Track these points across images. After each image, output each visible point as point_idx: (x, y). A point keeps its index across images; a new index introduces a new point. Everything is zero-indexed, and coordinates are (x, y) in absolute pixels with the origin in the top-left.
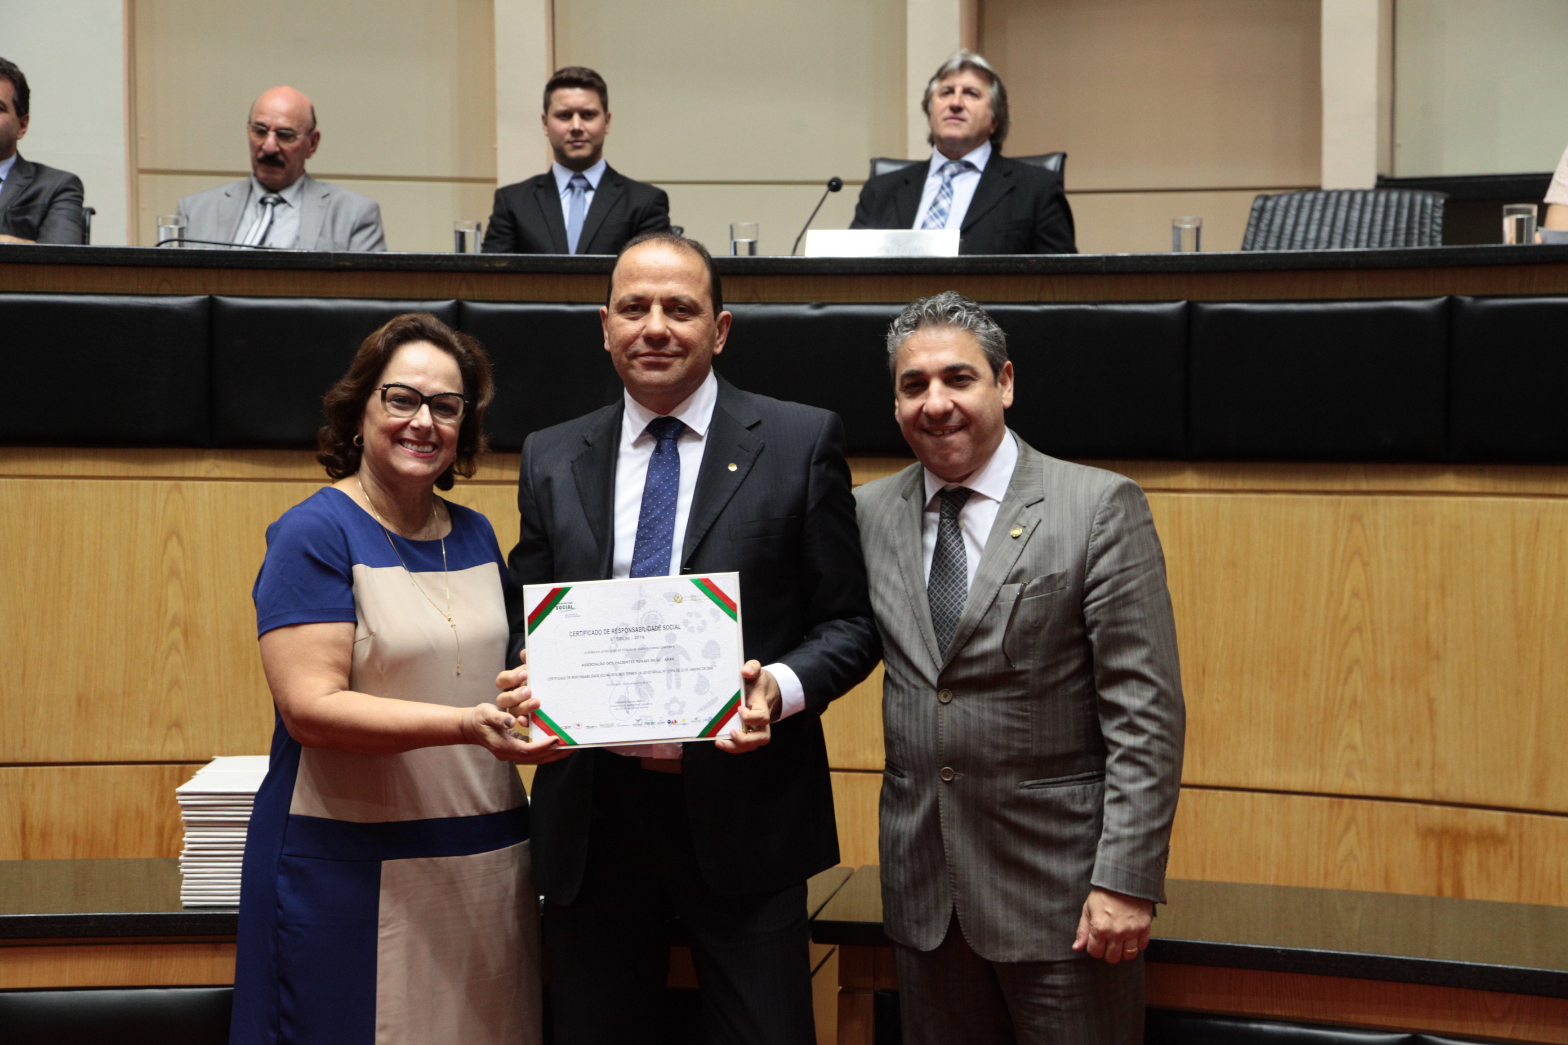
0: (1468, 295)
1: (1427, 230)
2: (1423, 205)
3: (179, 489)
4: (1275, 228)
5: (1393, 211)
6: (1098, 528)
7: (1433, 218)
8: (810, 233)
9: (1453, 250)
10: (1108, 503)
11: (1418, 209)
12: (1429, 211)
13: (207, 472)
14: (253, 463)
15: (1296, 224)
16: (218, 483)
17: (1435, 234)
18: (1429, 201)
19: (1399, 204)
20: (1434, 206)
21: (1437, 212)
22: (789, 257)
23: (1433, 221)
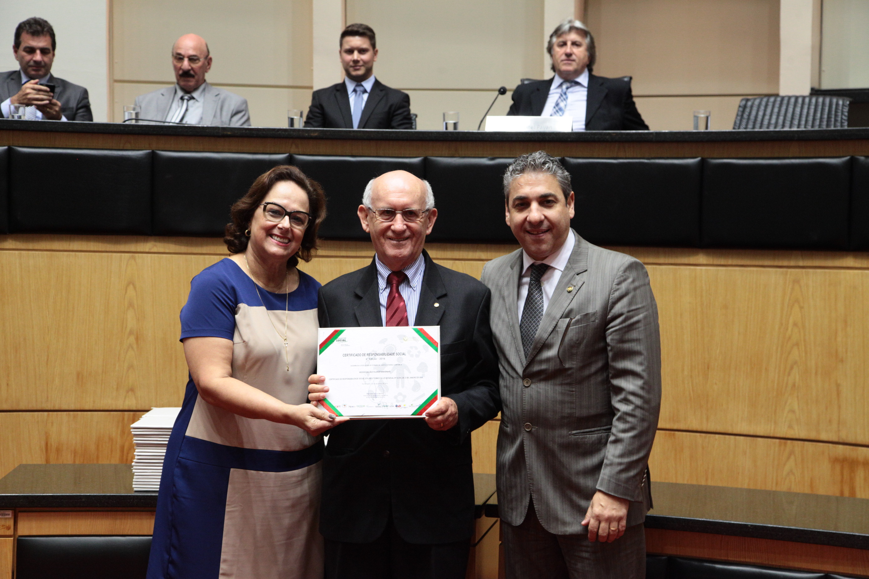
0: (862, 156)
1: (839, 119)
2: (837, 104)
3: (134, 258)
4: (752, 117)
5: (820, 108)
6: (615, 287)
7: (842, 112)
8: (488, 117)
9: (853, 130)
10: (622, 273)
11: (834, 107)
12: (840, 108)
13: (150, 249)
14: (175, 244)
15: (764, 115)
16: (156, 255)
17: (843, 121)
18: (841, 102)
19: (824, 104)
20: (843, 105)
21: (845, 109)
22: (476, 131)
23: (842, 114)
